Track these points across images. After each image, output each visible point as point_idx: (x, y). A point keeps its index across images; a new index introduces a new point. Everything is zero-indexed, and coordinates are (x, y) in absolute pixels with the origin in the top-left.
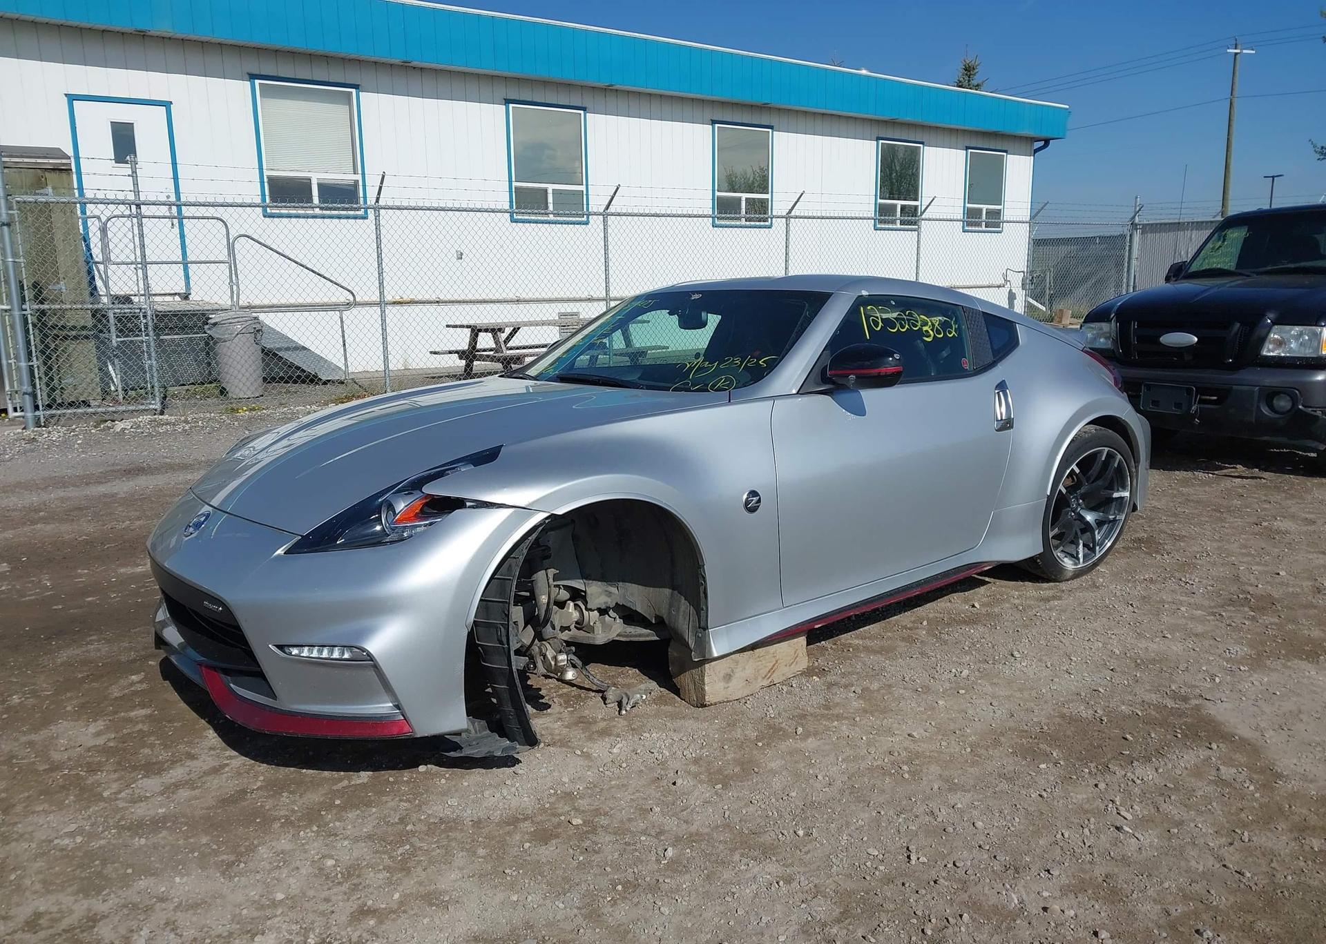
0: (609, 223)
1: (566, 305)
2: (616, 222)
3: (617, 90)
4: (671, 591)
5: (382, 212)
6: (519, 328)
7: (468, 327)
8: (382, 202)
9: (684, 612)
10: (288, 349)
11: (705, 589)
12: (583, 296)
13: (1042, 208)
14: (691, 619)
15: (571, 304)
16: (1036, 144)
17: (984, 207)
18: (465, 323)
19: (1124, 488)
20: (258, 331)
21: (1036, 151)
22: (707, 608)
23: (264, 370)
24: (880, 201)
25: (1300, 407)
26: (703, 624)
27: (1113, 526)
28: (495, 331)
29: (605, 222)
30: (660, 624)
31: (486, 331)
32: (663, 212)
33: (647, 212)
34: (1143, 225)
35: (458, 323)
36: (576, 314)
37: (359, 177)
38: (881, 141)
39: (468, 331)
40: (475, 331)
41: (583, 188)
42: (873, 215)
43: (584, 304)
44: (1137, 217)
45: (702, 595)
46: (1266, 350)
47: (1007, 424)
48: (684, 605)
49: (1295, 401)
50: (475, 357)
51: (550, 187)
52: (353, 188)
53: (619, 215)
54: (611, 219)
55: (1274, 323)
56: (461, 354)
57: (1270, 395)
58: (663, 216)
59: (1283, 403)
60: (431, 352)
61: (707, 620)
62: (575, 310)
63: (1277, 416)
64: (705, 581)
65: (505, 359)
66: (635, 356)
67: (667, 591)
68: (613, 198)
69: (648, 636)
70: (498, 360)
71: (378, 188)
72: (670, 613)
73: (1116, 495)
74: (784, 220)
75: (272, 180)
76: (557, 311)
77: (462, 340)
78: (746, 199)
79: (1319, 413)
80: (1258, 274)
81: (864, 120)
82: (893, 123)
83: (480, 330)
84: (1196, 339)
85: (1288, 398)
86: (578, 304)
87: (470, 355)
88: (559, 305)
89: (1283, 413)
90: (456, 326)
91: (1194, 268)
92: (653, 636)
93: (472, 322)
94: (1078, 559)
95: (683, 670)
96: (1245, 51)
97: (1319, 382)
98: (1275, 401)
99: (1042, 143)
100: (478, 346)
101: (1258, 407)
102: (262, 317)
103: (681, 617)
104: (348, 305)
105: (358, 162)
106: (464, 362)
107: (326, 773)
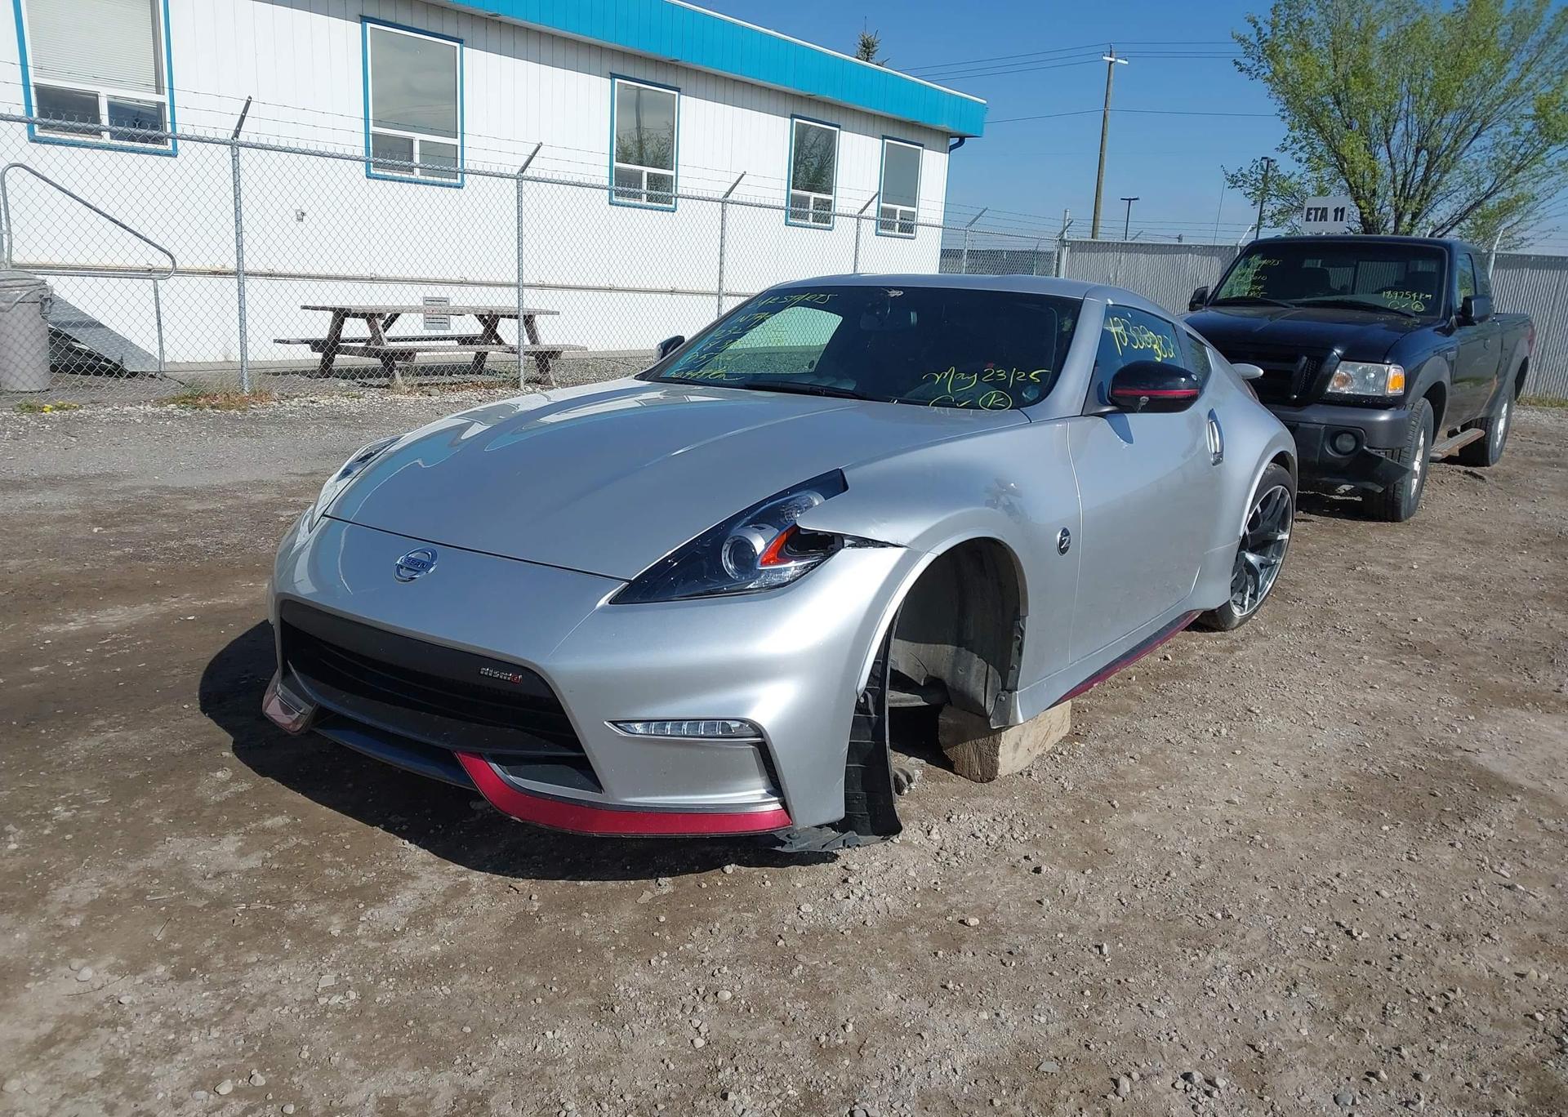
0: (525, 189)
1: (432, 288)
2: (532, 189)
3: (500, 22)
4: (955, 647)
5: (242, 150)
6: (397, 315)
7: (331, 309)
8: (242, 138)
9: (978, 671)
10: (76, 325)
11: (1021, 644)
12: (455, 278)
13: (980, 215)
14: (990, 680)
15: (440, 288)
16: (953, 141)
17: (899, 208)
18: (328, 304)
19: (1284, 529)
20: (46, 300)
21: (952, 148)
22: (1019, 667)
23: (53, 355)
24: (792, 191)
25: (1365, 448)
26: (1009, 685)
27: (1271, 570)
28: (370, 317)
29: (519, 187)
30: (934, 685)
31: (355, 316)
32: (587, 182)
33: (569, 179)
34: (1072, 242)
35: (319, 304)
36: (446, 300)
37: (165, 98)
38: (796, 120)
39: (330, 314)
40: (341, 315)
41: (457, 142)
42: (784, 205)
43: (455, 288)
44: (1066, 233)
45: (1015, 651)
46: (1330, 386)
47: (1219, 457)
48: (977, 664)
49: (1358, 440)
50: (339, 350)
51: (417, 137)
52: (155, 113)
53: (536, 180)
54: (527, 185)
55: (1342, 358)
56: (316, 345)
57: (1334, 433)
58: (587, 186)
59: (1347, 443)
60: (275, 341)
61: (1017, 681)
62: (444, 295)
63: (1340, 456)
64: (1022, 635)
65: (386, 354)
66: (544, 356)
67: (950, 649)
68: (531, 158)
69: (912, 701)
70: (377, 355)
71: (239, 117)
72: (954, 673)
73: (1279, 538)
74: (720, 204)
75: (42, 91)
76: (421, 295)
77: (321, 327)
78: (648, 174)
79: (1382, 455)
80: (1298, 305)
81: (778, 92)
82: (809, 100)
83: (347, 315)
84: (1261, 372)
85: (1351, 437)
86: (448, 288)
87: (330, 346)
88: (424, 287)
89: (1349, 453)
90: (316, 309)
91: (1222, 295)
92: (919, 700)
93: (337, 304)
94: (1244, 607)
95: (961, 738)
96: (1119, 61)
97: (1384, 422)
98: (1337, 442)
99: (957, 140)
100: (344, 335)
101: (1323, 446)
102: (51, 280)
103: (973, 678)
104: (165, 274)
105: (161, 79)
106: (319, 356)
107: (611, 884)
